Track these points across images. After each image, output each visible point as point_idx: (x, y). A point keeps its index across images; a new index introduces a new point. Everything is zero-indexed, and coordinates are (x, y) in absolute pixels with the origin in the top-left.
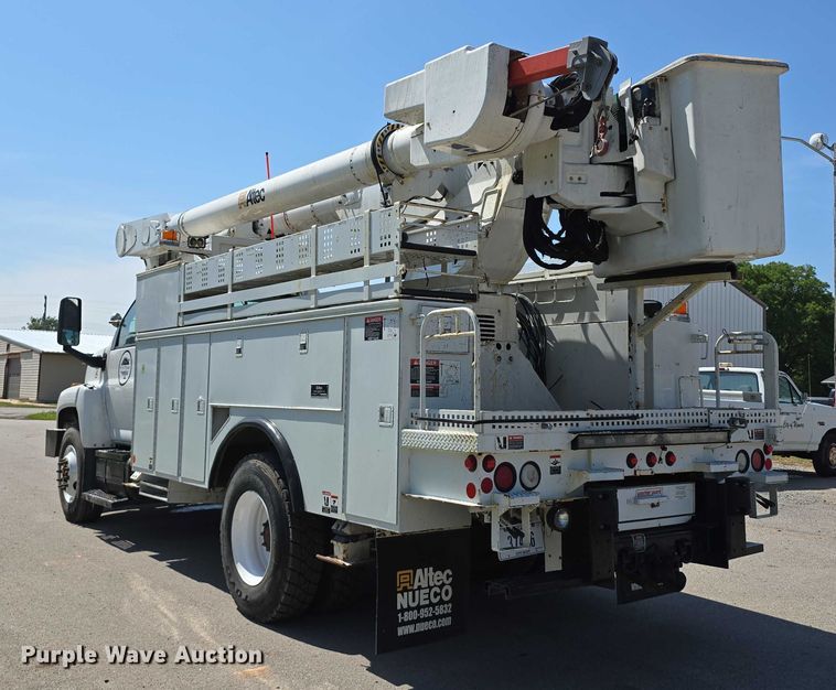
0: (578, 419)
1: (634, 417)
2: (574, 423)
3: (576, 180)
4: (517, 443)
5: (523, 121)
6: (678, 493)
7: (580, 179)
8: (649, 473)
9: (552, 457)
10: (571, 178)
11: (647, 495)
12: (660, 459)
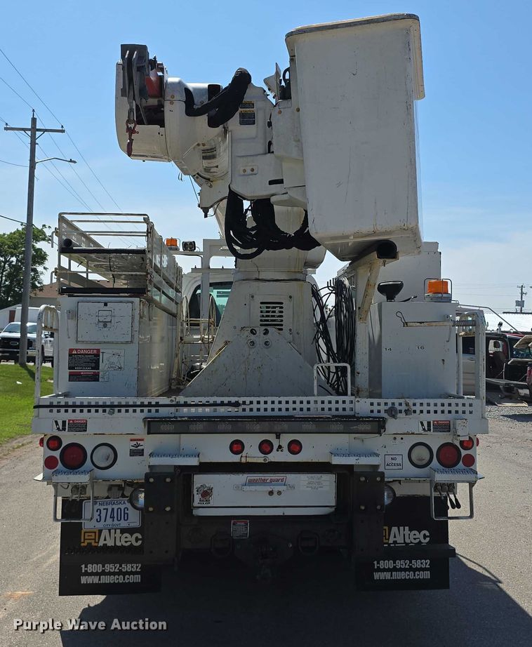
0: (157, 405)
1: (237, 404)
2: (153, 409)
3: (249, 171)
4: (81, 427)
5: (162, 125)
6: (309, 483)
7: (253, 170)
8: (261, 460)
9: (132, 440)
10: (245, 171)
11: (264, 482)
12: (280, 447)
